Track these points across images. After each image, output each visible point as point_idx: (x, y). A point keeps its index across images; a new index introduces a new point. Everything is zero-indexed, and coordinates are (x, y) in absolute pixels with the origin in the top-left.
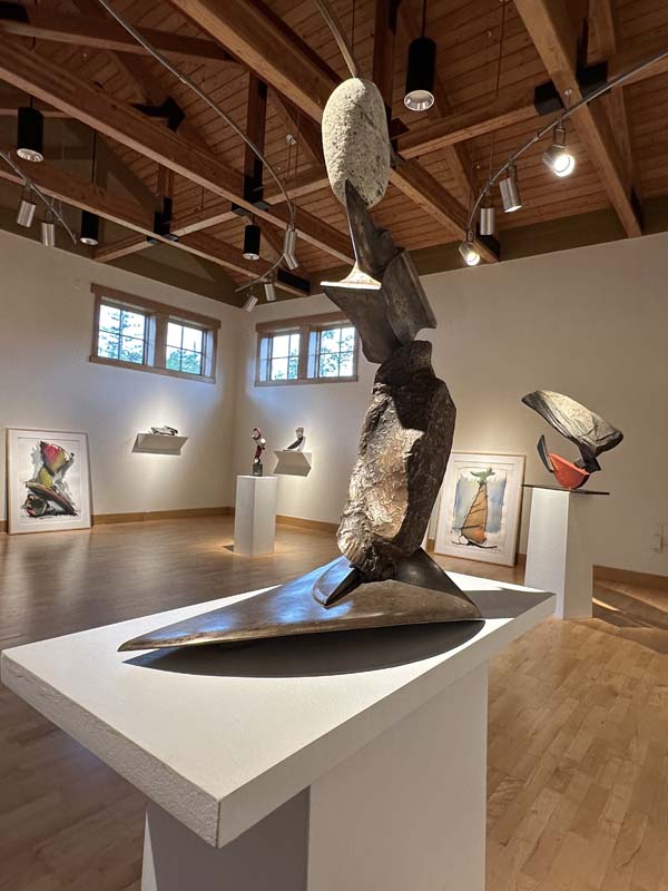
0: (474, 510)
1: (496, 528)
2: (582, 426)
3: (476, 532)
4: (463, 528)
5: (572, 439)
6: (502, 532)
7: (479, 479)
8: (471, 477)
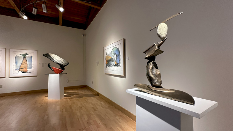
0: (22, 64)
1: (31, 68)
2: (61, 61)
3: (24, 70)
4: (19, 69)
5: (58, 64)
6: (33, 68)
7: (23, 56)
8: (20, 56)
